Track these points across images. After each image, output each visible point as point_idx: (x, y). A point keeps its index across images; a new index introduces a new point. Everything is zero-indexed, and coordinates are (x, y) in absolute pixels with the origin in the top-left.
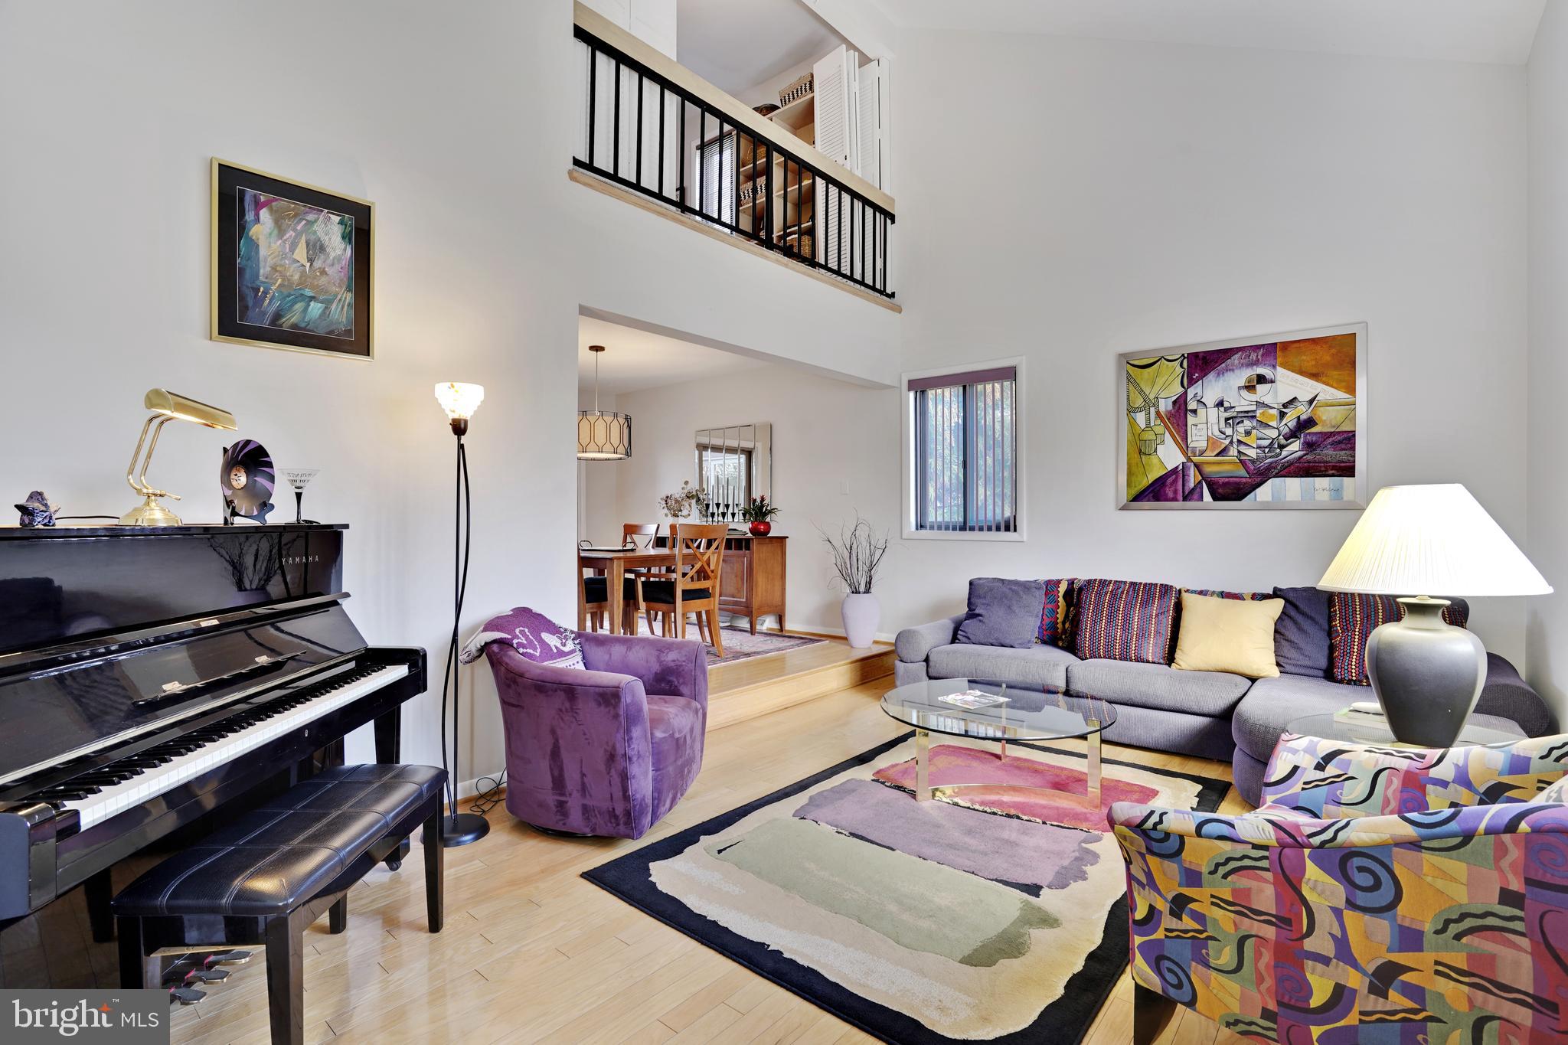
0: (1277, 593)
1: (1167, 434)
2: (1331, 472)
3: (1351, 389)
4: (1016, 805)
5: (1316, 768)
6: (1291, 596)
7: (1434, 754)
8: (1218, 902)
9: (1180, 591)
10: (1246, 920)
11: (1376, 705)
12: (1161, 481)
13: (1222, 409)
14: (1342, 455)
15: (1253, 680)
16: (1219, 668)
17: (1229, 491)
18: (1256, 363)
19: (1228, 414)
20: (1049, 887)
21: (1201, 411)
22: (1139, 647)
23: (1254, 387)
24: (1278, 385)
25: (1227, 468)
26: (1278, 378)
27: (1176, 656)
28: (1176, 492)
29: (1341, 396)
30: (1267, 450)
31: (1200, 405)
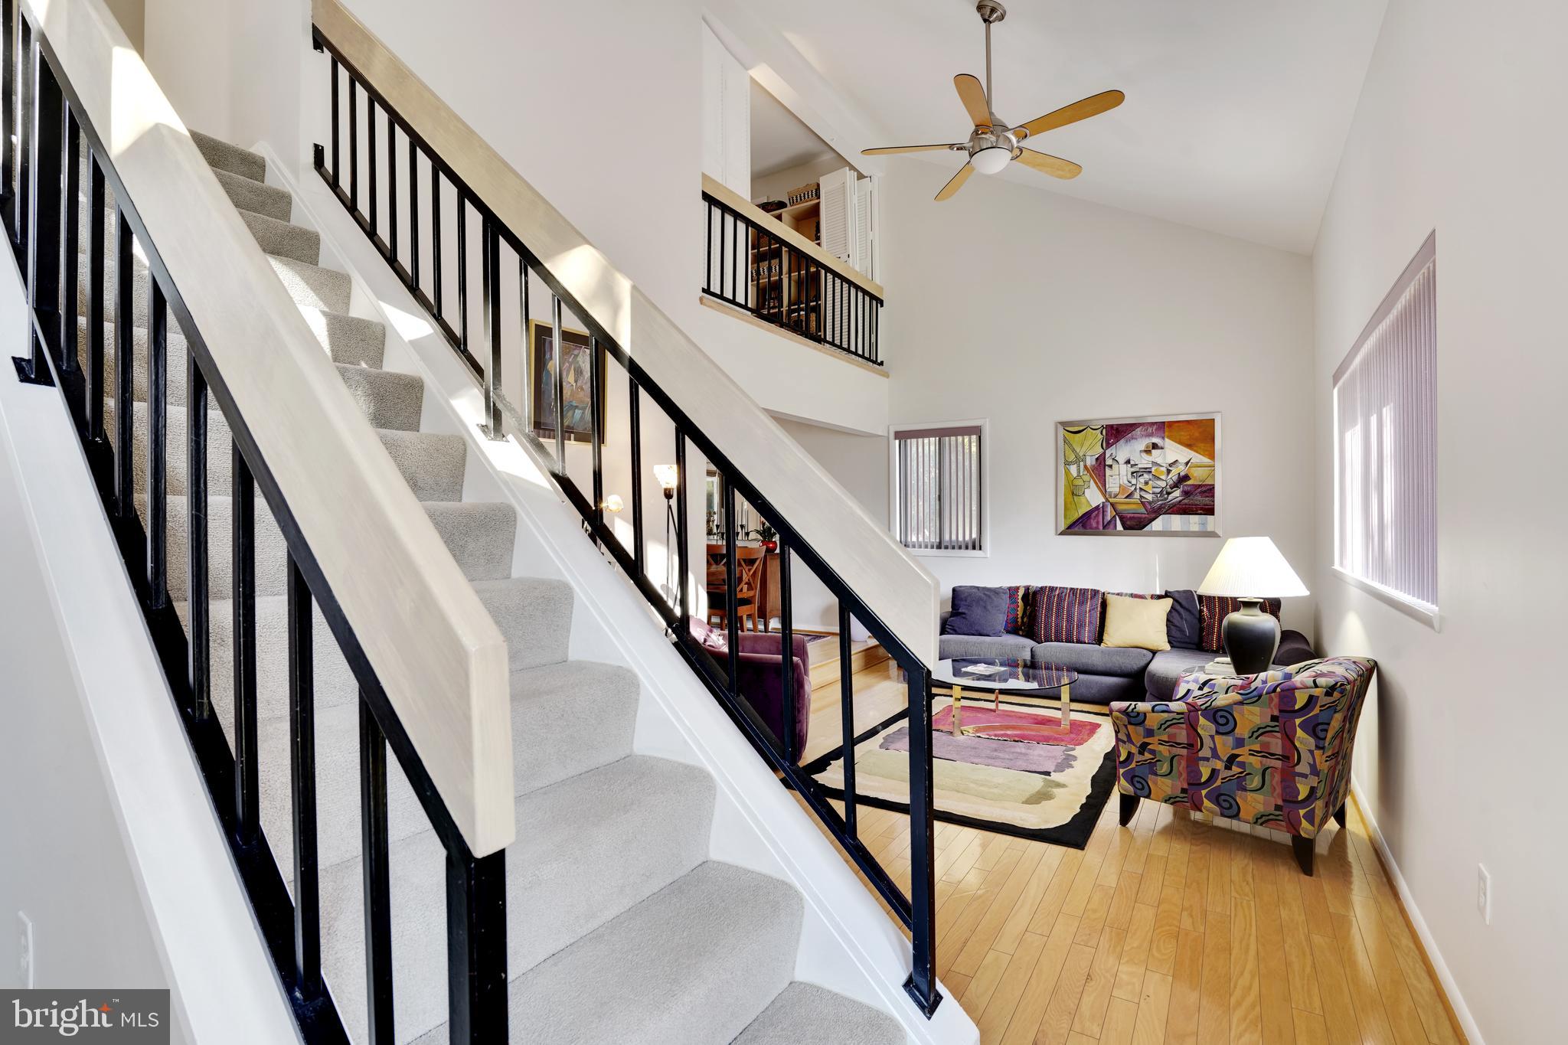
0: (1167, 595)
1: (1092, 481)
2: (1200, 512)
3: (1212, 456)
4: (1016, 736)
5: (1199, 689)
6: (1177, 596)
7: (1252, 676)
8: (1161, 742)
9: (1104, 593)
10: (1174, 748)
11: (1228, 659)
12: (1087, 515)
13: (1129, 465)
14: (1207, 500)
15: (1154, 652)
16: (1132, 645)
17: (1135, 524)
18: (1151, 435)
19: (1133, 470)
20: (1054, 771)
21: (1115, 466)
22: (1079, 633)
23: (1150, 451)
24: (1167, 450)
25: (1132, 507)
26: (1166, 446)
27: (1104, 638)
28: (1098, 523)
29: (1206, 460)
30: (1159, 495)
31: (1115, 463)
